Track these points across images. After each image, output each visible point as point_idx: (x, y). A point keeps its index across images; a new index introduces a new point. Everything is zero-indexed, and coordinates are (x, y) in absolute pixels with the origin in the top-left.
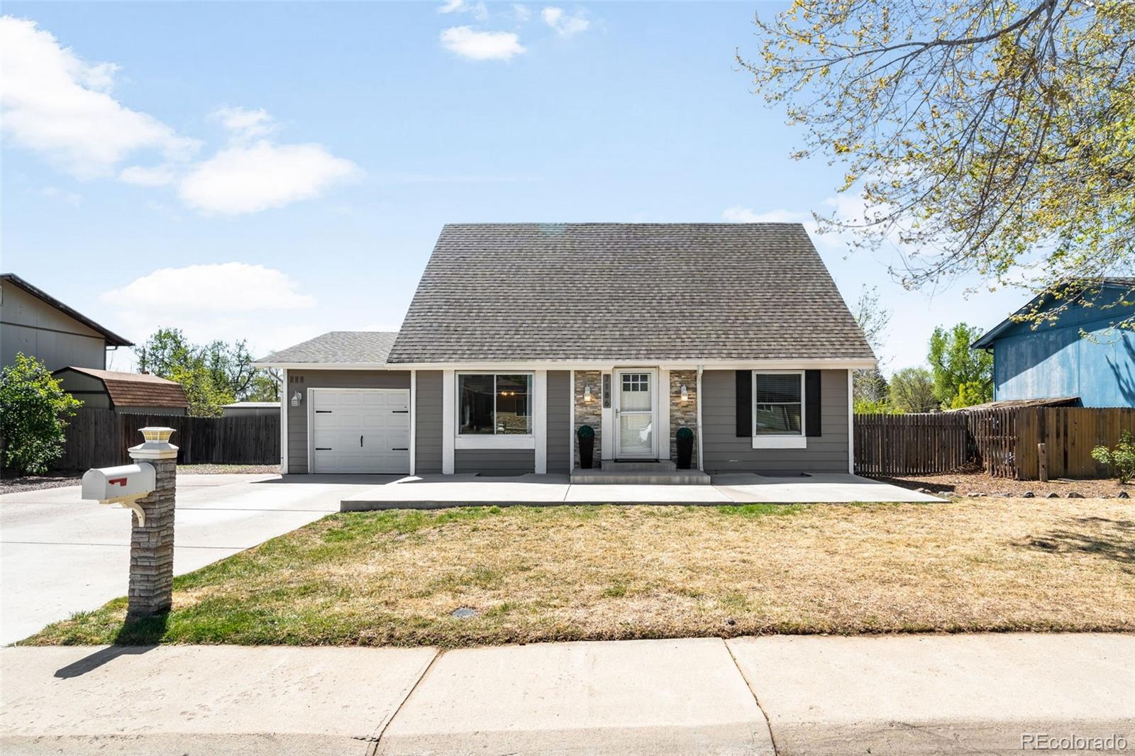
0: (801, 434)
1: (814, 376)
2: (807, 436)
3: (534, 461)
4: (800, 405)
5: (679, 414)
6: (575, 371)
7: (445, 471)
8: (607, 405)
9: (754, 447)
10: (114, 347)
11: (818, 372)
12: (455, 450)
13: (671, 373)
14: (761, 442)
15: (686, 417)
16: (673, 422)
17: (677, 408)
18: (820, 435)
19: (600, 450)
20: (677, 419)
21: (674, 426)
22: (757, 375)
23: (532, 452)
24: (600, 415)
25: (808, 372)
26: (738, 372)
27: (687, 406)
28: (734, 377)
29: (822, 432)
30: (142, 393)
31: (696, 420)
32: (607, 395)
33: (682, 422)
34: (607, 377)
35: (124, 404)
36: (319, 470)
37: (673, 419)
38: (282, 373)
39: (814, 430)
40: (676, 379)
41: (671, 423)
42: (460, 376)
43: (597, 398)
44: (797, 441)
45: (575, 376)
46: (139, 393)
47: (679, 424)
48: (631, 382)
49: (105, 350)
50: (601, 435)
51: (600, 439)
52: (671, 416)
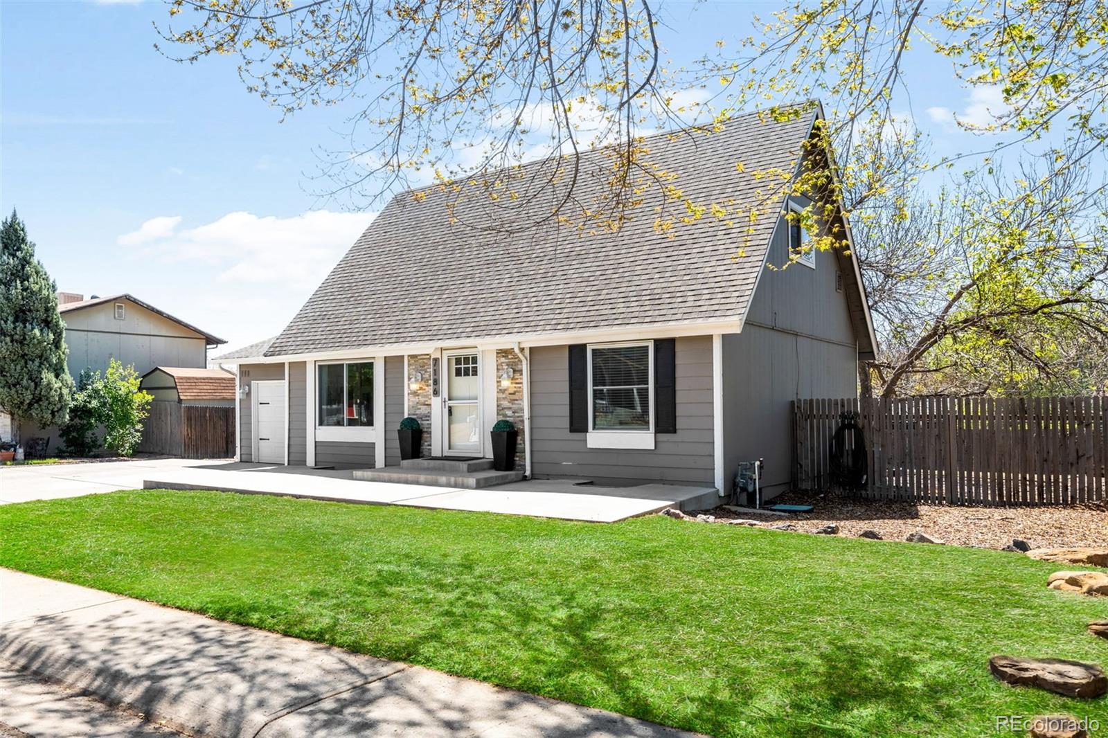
0: (648, 429)
1: (666, 347)
2: (656, 432)
3: (374, 456)
4: (647, 389)
5: (506, 404)
6: (409, 356)
7: (308, 464)
8: (436, 393)
9: (589, 446)
10: (215, 346)
11: (672, 341)
12: (316, 442)
13: (497, 353)
14: (597, 439)
15: (514, 406)
16: (501, 413)
17: (504, 396)
18: (674, 431)
19: (430, 445)
20: (503, 409)
21: (501, 418)
22: (593, 350)
23: (372, 446)
24: (430, 405)
25: (659, 343)
26: (572, 348)
27: (514, 394)
28: (566, 353)
29: (677, 427)
30: (208, 387)
31: (522, 410)
32: (436, 382)
33: (509, 413)
34: (436, 360)
35: (189, 398)
36: (263, 459)
37: (500, 409)
38: (235, 369)
39: (667, 424)
40: (503, 360)
41: (498, 414)
42: (320, 366)
43: (428, 386)
44: (642, 439)
45: (409, 361)
46: (205, 387)
47: (505, 416)
48: (463, 366)
49: (206, 349)
50: (430, 428)
51: (430, 433)
52: (498, 406)
